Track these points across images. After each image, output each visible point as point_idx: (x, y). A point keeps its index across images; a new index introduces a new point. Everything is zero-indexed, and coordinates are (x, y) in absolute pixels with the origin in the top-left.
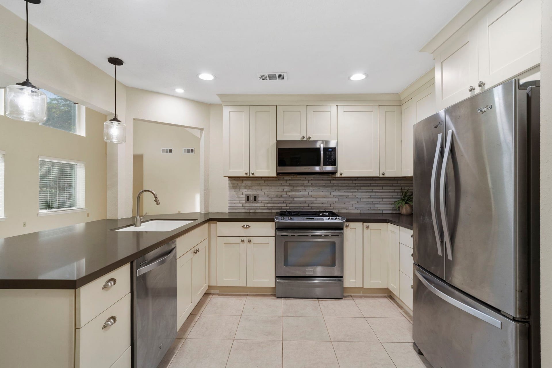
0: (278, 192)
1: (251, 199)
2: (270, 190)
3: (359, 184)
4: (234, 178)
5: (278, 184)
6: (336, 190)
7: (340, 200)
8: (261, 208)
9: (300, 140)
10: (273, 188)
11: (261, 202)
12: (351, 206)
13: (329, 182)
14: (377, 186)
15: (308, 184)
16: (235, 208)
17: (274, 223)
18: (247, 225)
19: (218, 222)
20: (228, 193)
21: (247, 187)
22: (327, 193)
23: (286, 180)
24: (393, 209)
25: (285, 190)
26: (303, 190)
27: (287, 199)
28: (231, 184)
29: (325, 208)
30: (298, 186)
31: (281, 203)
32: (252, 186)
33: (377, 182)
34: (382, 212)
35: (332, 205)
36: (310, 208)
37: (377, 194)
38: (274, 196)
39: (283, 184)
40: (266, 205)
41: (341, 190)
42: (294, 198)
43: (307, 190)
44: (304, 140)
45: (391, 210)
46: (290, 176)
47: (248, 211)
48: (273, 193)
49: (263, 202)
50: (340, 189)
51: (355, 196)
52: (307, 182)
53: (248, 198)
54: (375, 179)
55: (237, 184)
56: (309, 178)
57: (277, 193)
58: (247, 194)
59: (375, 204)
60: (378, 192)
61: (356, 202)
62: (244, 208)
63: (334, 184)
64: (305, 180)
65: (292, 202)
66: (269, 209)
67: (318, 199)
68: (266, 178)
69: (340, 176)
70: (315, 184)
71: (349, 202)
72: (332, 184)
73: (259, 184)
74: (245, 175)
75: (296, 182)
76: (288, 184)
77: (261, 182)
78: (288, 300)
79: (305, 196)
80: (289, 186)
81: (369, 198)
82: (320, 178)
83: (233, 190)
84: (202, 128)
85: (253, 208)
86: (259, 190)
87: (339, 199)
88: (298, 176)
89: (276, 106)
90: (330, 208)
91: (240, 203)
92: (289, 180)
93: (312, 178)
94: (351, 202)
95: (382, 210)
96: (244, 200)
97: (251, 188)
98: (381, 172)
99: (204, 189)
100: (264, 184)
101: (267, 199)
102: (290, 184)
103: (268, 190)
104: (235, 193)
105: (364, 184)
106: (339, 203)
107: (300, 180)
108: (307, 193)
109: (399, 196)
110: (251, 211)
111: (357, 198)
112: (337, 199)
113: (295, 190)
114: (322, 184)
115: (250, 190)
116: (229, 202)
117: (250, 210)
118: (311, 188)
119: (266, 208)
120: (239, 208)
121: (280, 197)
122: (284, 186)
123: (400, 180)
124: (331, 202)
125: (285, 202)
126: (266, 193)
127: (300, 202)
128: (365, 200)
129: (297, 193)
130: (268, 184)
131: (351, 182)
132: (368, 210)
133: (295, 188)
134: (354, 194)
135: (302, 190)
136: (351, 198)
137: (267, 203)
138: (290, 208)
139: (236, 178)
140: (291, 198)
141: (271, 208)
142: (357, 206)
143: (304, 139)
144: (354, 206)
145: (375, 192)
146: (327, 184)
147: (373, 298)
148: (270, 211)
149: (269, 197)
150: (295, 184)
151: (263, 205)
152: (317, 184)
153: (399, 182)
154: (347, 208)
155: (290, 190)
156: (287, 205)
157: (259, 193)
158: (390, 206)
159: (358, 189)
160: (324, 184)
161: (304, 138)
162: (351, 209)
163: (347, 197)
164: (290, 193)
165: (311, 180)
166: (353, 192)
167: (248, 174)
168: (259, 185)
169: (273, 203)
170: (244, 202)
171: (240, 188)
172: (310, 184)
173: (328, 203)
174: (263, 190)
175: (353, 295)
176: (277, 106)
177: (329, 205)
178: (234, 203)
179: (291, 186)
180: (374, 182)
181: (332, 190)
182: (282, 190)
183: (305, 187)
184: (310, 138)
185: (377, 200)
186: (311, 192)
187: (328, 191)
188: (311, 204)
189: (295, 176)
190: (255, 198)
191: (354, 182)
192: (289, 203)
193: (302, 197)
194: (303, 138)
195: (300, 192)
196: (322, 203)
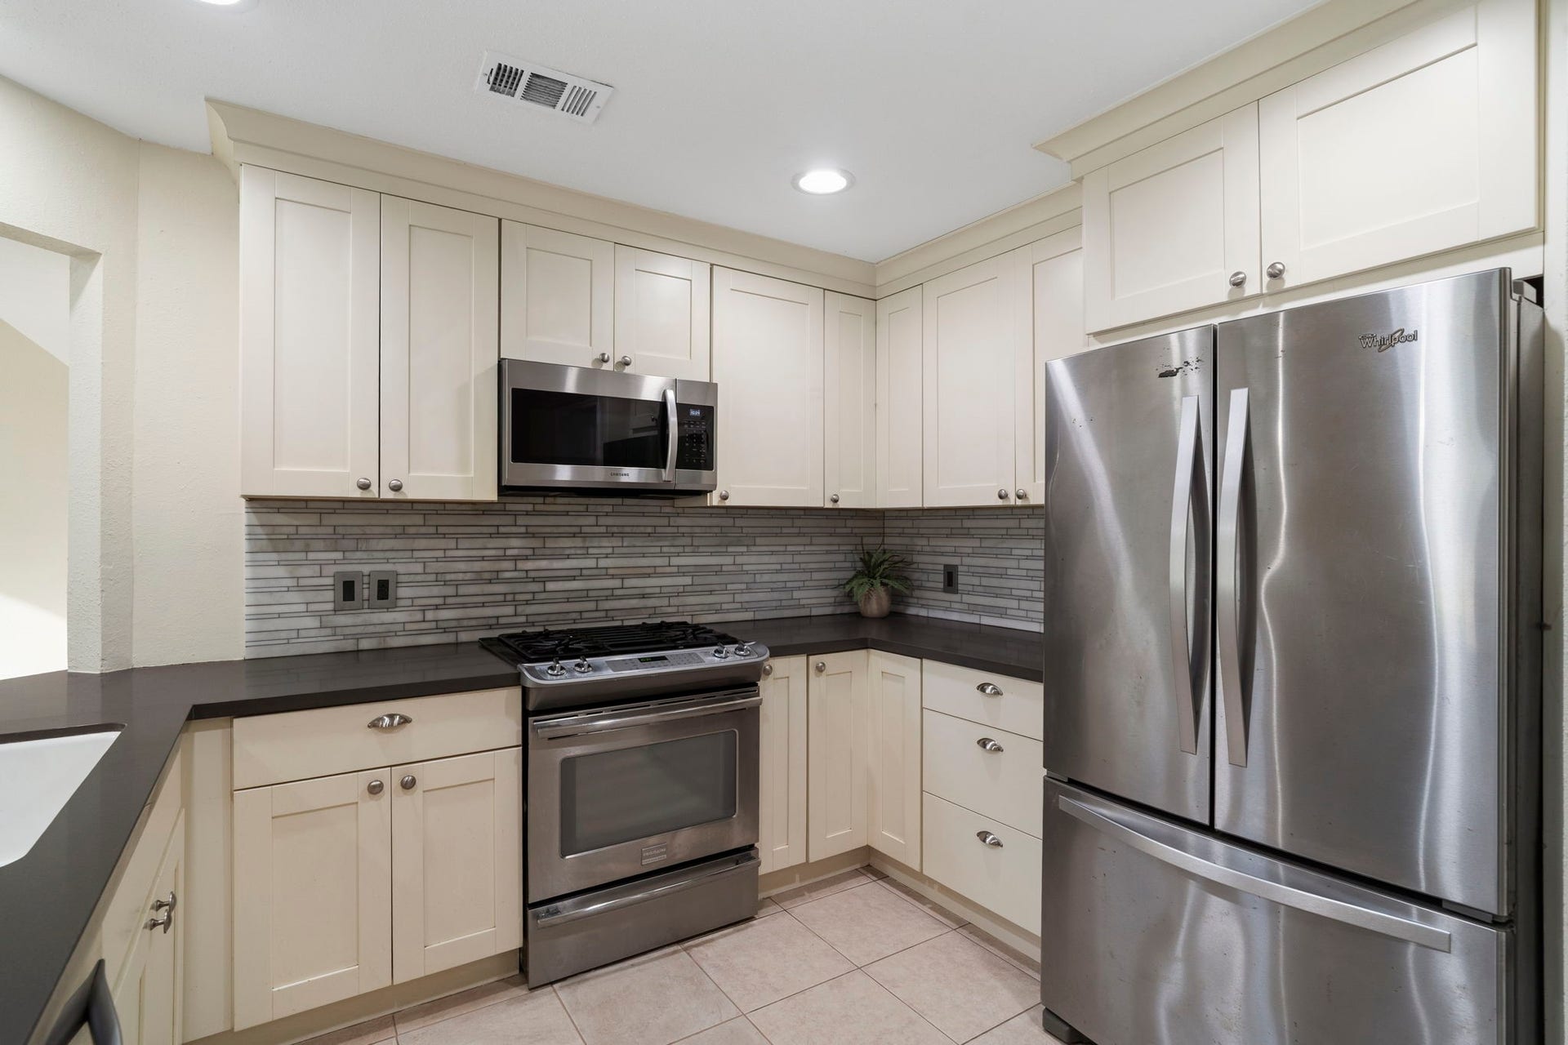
0: (483, 558)
1: (365, 592)
2: (449, 553)
3: (750, 530)
4: (278, 504)
5: (485, 530)
6: (687, 549)
7: (697, 580)
8: (408, 627)
9: (590, 367)
10: (463, 543)
11: (409, 602)
12: (729, 598)
13: (665, 521)
14: (799, 535)
15: (596, 529)
16: (283, 635)
17: (515, 693)
18: (392, 717)
19: (237, 722)
20: (246, 573)
21: (345, 543)
22: (658, 561)
23: (515, 515)
24: (835, 602)
25: (509, 552)
26: (579, 552)
27: (518, 588)
28: (259, 530)
29: (652, 611)
30: (559, 536)
31: (495, 604)
32: (366, 538)
33: (798, 522)
34: (808, 614)
35: (674, 601)
36: (603, 614)
37: (798, 558)
38: (468, 576)
39: (502, 530)
40: (430, 615)
41: (701, 549)
42: (544, 581)
43: (591, 551)
44: (606, 367)
45: (830, 604)
46: (531, 499)
47: (349, 645)
48: (462, 566)
49: (418, 602)
50: (698, 546)
51: (739, 568)
52: (591, 520)
53: (348, 590)
54: (792, 512)
55: (292, 530)
56: (599, 508)
57: (477, 566)
58: (344, 574)
59: (792, 590)
60: (799, 553)
61: (743, 586)
62: (329, 631)
63: (682, 530)
64: (586, 512)
65: (537, 596)
66: (445, 631)
67: (629, 583)
68: (432, 507)
69: (720, 505)
70: (620, 529)
71: (723, 587)
72: (675, 530)
73: (399, 530)
74: (358, 494)
75: (552, 520)
76: (523, 530)
77: (406, 520)
78: (579, 982)
79: (584, 572)
80: (529, 535)
81: (778, 572)
82: (636, 509)
83: (274, 556)
84: (89, 246)
85: (371, 629)
86: (401, 554)
87: (695, 577)
88: (560, 500)
89: (500, 220)
90: (670, 610)
91: (309, 613)
92: (527, 513)
93: (609, 509)
94: (729, 587)
95: (810, 606)
96: (327, 599)
97: (363, 545)
98: (830, 494)
99: (102, 556)
100: (423, 530)
101: (436, 591)
102: (531, 530)
103: (440, 554)
104: (281, 571)
105: (766, 530)
106: (694, 593)
107: (567, 514)
108: (591, 563)
109: (849, 565)
110: (365, 644)
111: (747, 572)
112: (687, 580)
113: (548, 552)
114: (642, 529)
115: (359, 555)
116: (253, 610)
117: (357, 638)
118: (605, 542)
119: (433, 625)
120: (302, 633)
121: (490, 582)
122: (508, 536)
123: (852, 517)
124: (670, 590)
125: (509, 598)
126: (434, 567)
127: (566, 595)
128: (766, 578)
129: (557, 564)
130: (441, 530)
131: (730, 522)
132: (776, 608)
133: (550, 543)
134: (739, 560)
135: (573, 551)
136: (729, 573)
137: (437, 607)
138: (531, 619)
139: (290, 504)
140: (534, 580)
141: (454, 624)
142: (746, 597)
143: (604, 364)
144: (738, 598)
145: (793, 554)
146: (659, 530)
147: (834, 888)
148: (449, 638)
149: (446, 583)
150: (548, 530)
151: (419, 616)
152: (628, 530)
153: (850, 523)
154: (718, 607)
155: (529, 552)
156: (520, 609)
157: (400, 568)
158: (829, 593)
159: (747, 546)
160: (649, 530)
161: (606, 361)
162: (728, 611)
163: (719, 570)
164: (530, 565)
165: (607, 515)
166: (735, 554)
167: (374, 488)
168: (402, 533)
169: (464, 606)
170: (330, 606)
171: (307, 545)
172: (603, 529)
173: (660, 595)
174: (416, 554)
175: (774, 892)
176: (503, 220)
177: (665, 602)
178: (279, 616)
179: (534, 536)
180: (788, 522)
181: (673, 550)
182: (501, 553)
183: (584, 541)
184: (627, 364)
185: (797, 576)
186: (607, 556)
187: (661, 555)
188: (607, 598)
189: (548, 500)
190: (383, 589)
191: (739, 522)
192: (527, 603)
193: (574, 578)
194: (604, 360)
195: (568, 557)
196: (643, 596)
